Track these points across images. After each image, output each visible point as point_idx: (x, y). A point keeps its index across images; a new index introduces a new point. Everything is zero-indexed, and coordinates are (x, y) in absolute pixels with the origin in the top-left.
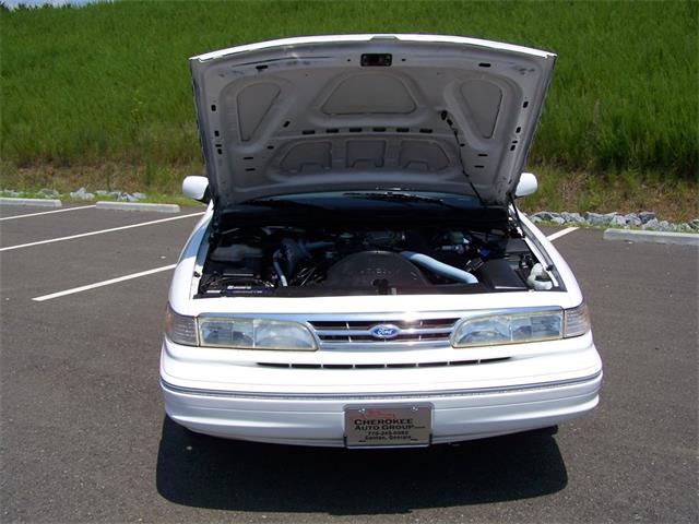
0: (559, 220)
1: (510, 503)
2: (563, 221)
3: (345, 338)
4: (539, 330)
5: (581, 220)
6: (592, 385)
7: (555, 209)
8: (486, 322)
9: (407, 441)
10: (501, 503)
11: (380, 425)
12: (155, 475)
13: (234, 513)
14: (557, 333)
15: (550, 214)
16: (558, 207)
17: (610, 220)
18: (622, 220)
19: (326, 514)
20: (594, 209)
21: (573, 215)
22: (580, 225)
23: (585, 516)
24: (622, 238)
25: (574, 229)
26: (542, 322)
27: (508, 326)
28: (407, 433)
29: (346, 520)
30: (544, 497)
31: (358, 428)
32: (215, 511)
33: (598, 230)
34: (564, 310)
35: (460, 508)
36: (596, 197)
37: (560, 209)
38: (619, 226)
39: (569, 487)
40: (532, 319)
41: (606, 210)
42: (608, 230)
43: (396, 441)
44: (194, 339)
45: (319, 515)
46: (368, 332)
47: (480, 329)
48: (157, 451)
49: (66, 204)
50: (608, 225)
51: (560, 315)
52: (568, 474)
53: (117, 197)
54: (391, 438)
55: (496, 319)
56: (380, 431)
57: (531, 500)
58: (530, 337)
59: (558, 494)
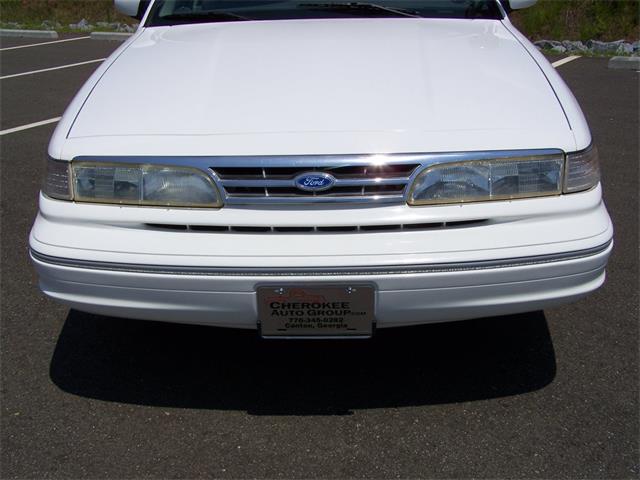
0: (560, 49)
1: (479, 403)
2: (564, 49)
3: (260, 190)
4: (530, 183)
5: (584, 48)
6: (598, 260)
7: (557, 37)
8: (456, 171)
9: (342, 330)
10: (469, 403)
11: (305, 310)
12: (52, 351)
13: (131, 407)
14: (554, 187)
15: (551, 42)
16: (560, 36)
17: (616, 47)
18: (629, 48)
19: (244, 413)
20: (598, 37)
21: (575, 43)
22: (581, 53)
23: (577, 425)
24: (629, 67)
25: (576, 57)
26: (535, 171)
27: (486, 176)
28: (341, 320)
29: (268, 422)
30: (524, 396)
31: (275, 312)
32: (109, 403)
33: (603, 59)
34: (565, 154)
35: (415, 409)
36: (602, 24)
37: (562, 37)
38: (625, 54)
39: (556, 382)
40: (520, 166)
41: (611, 37)
42: (614, 58)
43: (328, 330)
44: (67, 192)
45: (235, 414)
46: (291, 183)
47: (448, 178)
48: (65, 318)
49: (61, 35)
50: (614, 54)
51: (559, 161)
52: (557, 361)
53: (116, 27)
54: (320, 326)
55: (470, 166)
56: (305, 317)
57: (506, 400)
58: (517, 191)
59: (542, 390)
